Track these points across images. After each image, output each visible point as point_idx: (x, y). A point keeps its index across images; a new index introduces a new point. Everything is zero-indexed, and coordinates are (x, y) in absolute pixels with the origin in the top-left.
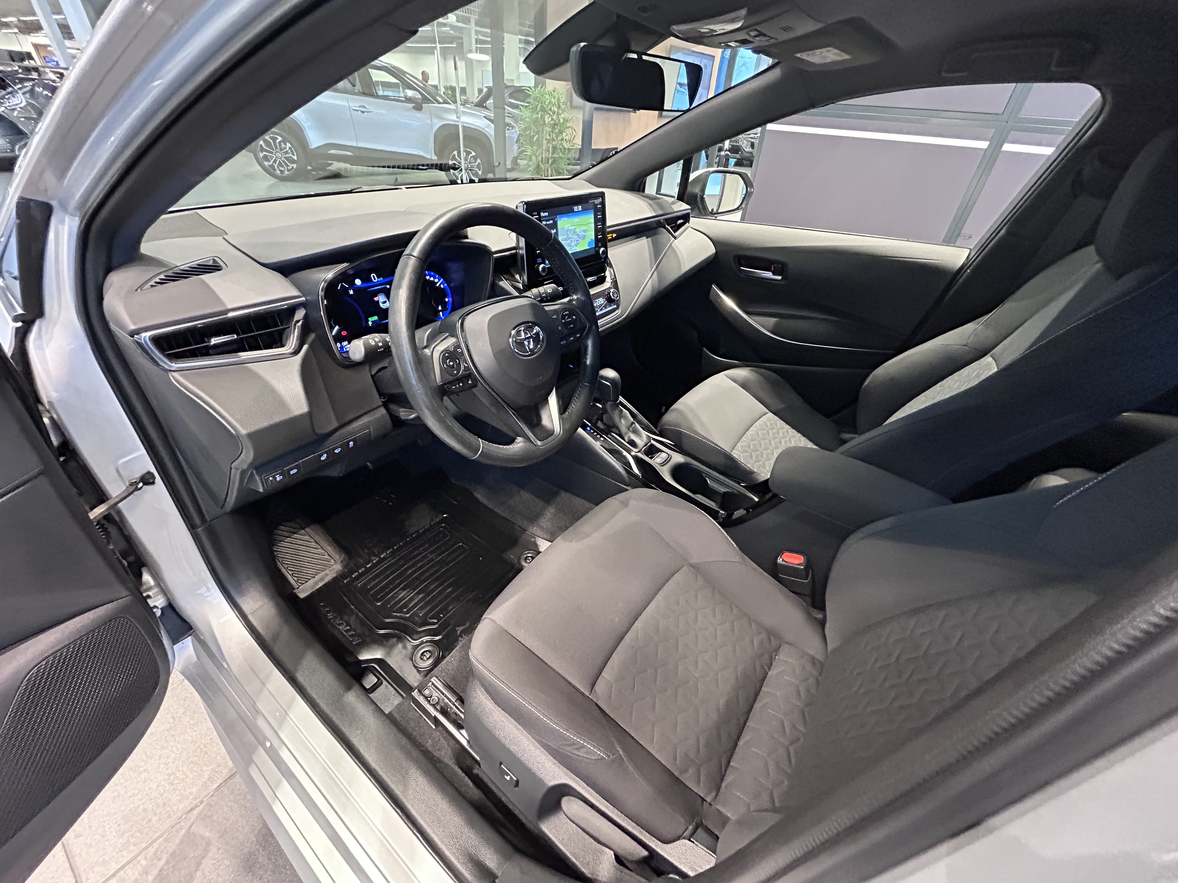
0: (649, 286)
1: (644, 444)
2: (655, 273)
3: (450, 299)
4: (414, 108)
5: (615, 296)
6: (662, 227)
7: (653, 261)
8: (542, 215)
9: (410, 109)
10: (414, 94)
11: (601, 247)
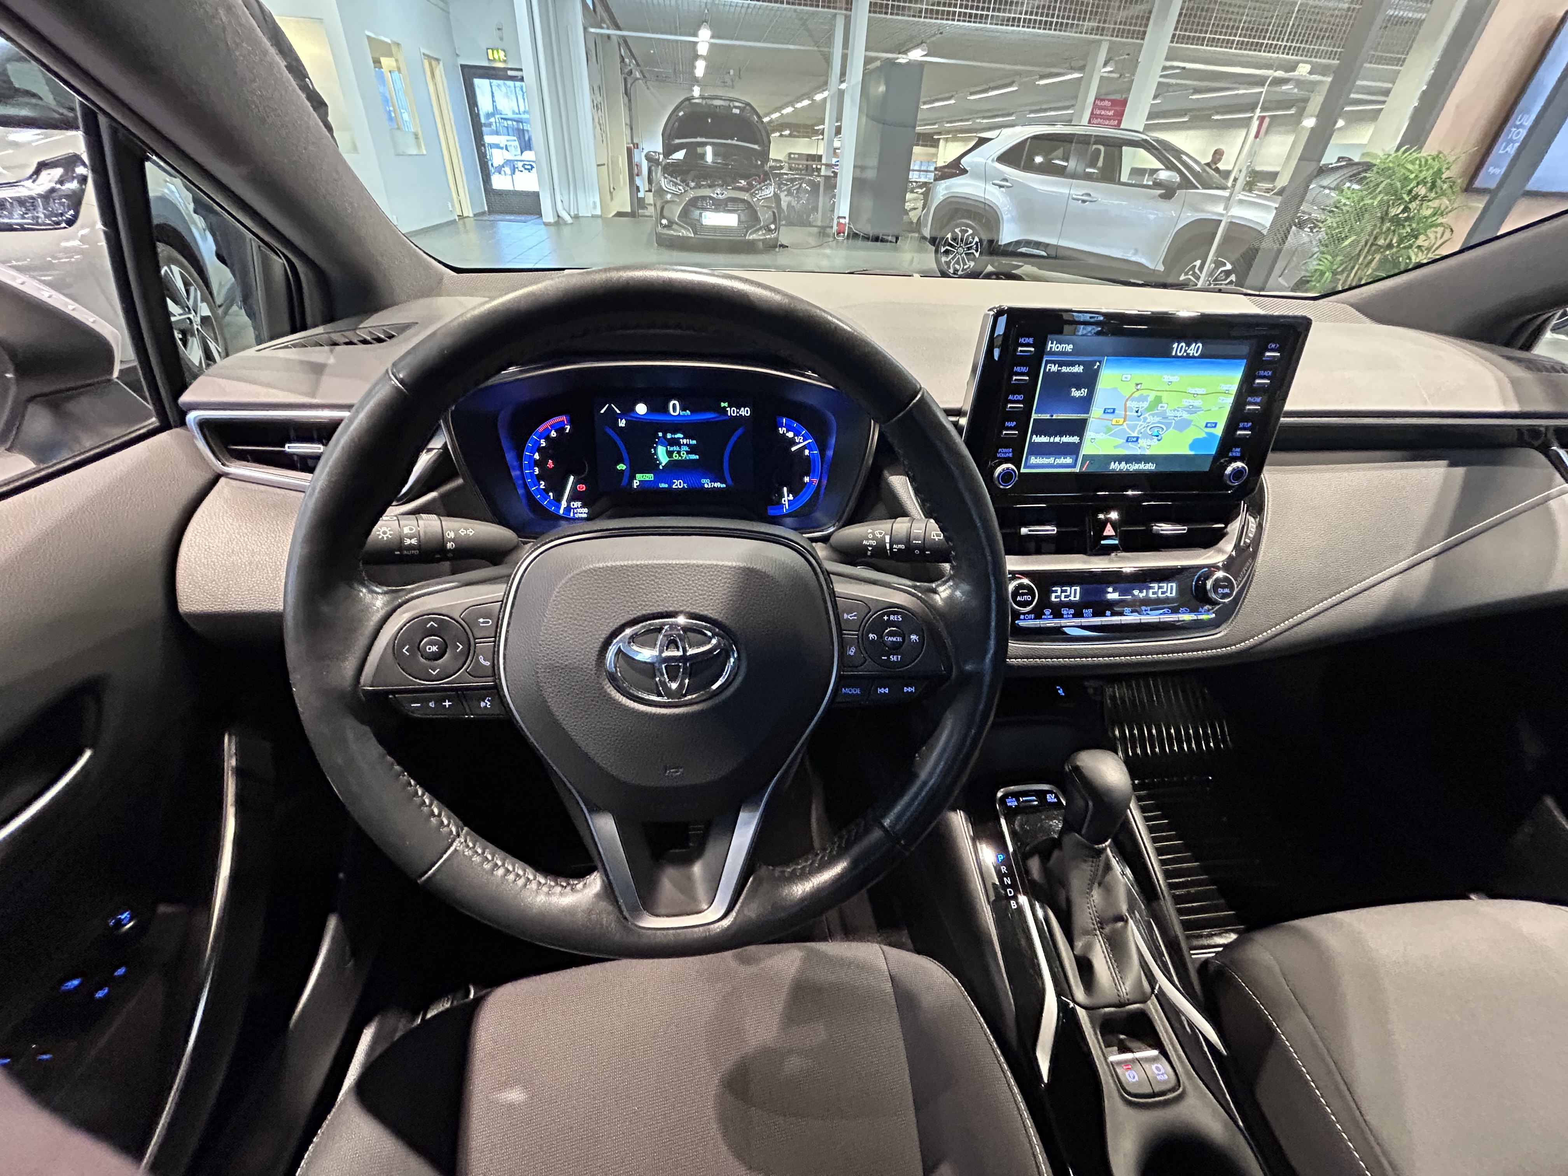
0: (1385, 591)
1: (1115, 1000)
2: (1430, 564)
3: (816, 481)
4: (1161, 196)
5: (1220, 591)
6: (1536, 449)
7: (1442, 531)
8: (1051, 348)
9: (1154, 197)
10: (1170, 176)
11: (1235, 459)
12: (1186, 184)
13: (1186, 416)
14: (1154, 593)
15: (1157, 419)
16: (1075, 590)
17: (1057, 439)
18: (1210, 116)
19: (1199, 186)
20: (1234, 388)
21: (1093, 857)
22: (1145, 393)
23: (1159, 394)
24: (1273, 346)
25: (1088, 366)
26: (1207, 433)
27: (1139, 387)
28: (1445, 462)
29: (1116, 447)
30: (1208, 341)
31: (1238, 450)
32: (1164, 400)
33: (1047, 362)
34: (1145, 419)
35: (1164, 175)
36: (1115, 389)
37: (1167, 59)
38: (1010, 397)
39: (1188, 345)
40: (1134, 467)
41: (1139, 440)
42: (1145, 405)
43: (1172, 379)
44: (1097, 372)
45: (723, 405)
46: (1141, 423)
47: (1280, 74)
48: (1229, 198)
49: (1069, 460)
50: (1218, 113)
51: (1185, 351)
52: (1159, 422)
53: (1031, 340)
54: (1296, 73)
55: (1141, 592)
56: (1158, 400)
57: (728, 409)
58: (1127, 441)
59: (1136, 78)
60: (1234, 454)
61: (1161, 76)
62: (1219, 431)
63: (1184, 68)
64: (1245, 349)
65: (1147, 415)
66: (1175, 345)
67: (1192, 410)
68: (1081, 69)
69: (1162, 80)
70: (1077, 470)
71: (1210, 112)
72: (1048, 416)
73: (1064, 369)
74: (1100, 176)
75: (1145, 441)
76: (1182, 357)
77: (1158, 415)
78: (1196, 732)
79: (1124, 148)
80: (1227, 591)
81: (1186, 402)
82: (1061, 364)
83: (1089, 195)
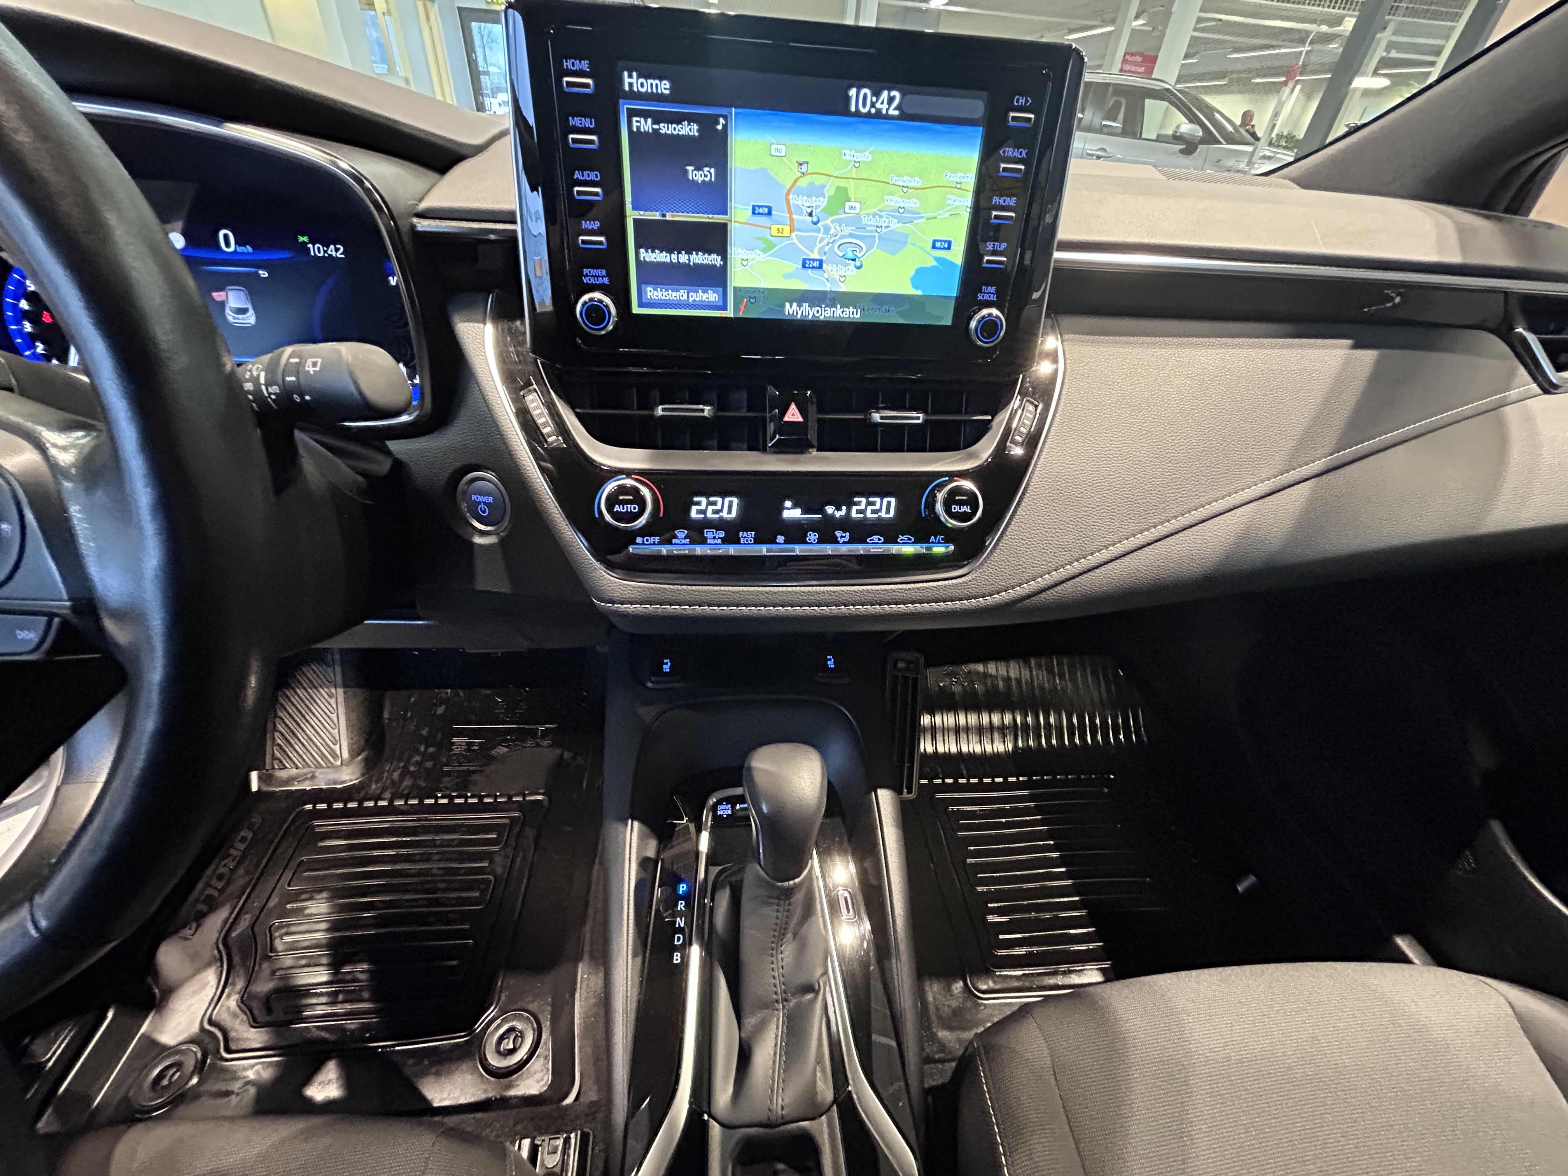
2: (1306, 488)
4: (1182, 152)
5: (955, 509)
6: (1492, 331)
7: (1331, 437)
8: (631, 85)
9: (1174, 153)
10: (1191, 130)
11: (988, 304)
12: (1209, 139)
13: (895, 225)
14: (859, 512)
15: (848, 230)
16: (731, 503)
17: (683, 258)
18: (1249, 79)
19: (1222, 140)
20: (970, 181)
21: (779, 898)
22: (819, 180)
23: (842, 183)
24: (1022, 101)
25: (707, 123)
26: (937, 259)
27: (804, 168)
28: (1349, 342)
29: (787, 276)
30: (912, 88)
31: (992, 289)
32: (852, 195)
33: (632, 113)
34: (827, 229)
35: (1186, 127)
36: (764, 171)
37: (1202, 10)
38: (577, 175)
39: (877, 94)
40: (825, 313)
41: (824, 265)
42: (822, 203)
43: (859, 157)
44: (724, 135)
45: (302, 239)
46: (820, 235)
47: (1324, 28)
48: (1253, 153)
49: (711, 296)
50: (1258, 76)
51: (873, 105)
52: (851, 236)
53: (585, 65)
54: (1341, 28)
55: (838, 509)
56: (842, 195)
57: (310, 246)
58: (804, 267)
59: (1168, 31)
60: (986, 297)
61: (1195, 30)
62: (957, 256)
63: (1220, 20)
64: (976, 107)
65: (828, 222)
66: (853, 92)
67: (904, 215)
68: (1112, 22)
69: (1196, 34)
70: (730, 313)
71: (1249, 75)
72: (656, 216)
73: (665, 129)
74: (1120, 131)
75: (834, 267)
76: (868, 115)
77: (849, 222)
78: (1104, 722)
79: (1147, 101)
80: (966, 509)
81: (895, 201)
82: (658, 118)
83: (1104, 150)
